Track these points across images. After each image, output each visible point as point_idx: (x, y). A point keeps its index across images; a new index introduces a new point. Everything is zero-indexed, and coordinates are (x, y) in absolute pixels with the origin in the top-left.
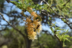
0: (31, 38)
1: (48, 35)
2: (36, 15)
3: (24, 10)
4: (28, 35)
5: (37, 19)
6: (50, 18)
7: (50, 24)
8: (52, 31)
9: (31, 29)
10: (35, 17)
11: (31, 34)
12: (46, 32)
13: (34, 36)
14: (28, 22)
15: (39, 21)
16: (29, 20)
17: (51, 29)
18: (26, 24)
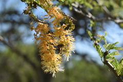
0: (48, 68)
1: (88, 62)
2: (60, 15)
3: (31, 4)
4: (43, 63)
5: (62, 25)
6: (94, 21)
7: (93, 36)
8: (99, 52)
10: (58, 19)
11: (50, 59)
12: (84, 56)
13: (56, 65)
14: (42, 30)
15: (67, 29)
16: (43, 26)
17: (97, 47)
18: (36, 35)
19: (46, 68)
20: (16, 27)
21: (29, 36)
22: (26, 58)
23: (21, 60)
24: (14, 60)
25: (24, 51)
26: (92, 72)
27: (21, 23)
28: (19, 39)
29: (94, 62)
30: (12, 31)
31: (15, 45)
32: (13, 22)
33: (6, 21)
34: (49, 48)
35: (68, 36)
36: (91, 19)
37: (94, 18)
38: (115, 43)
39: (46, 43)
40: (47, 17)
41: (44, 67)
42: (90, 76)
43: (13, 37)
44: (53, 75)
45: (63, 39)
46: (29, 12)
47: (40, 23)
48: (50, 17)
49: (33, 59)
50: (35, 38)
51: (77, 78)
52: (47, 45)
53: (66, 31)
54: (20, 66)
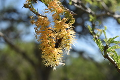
0: (49, 62)
1: (85, 60)
2: (61, 9)
4: (43, 57)
6: (93, 16)
8: (100, 46)
9: (49, 41)
11: (51, 53)
12: (81, 53)
13: (57, 59)
15: (68, 22)
16: (44, 19)
17: (97, 41)
18: (37, 29)
19: (47, 62)
20: (15, 25)
21: (28, 34)
22: (25, 55)
23: (20, 57)
24: (13, 57)
25: (23, 48)
26: (90, 69)
27: (20, 21)
28: (18, 37)
29: (92, 59)
30: (11, 29)
31: (14, 43)
32: (13, 21)
33: (5, 20)
34: (50, 42)
35: (69, 30)
36: (91, 14)
37: (93, 13)
38: (116, 38)
39: (47, 37)
40: (48, 11)
41: (45, 61)
42: (88, 73)
43: (12, 35)
44: (54, 68)
45: (64, 32)
46: (30, 6)
47: (41, 17)
48: (50, 11)
49: (32, 56)
50: (36, 32)
51: (74, 75)
52: (48, 39)
53: (67, 25)
54: (19, 63)
